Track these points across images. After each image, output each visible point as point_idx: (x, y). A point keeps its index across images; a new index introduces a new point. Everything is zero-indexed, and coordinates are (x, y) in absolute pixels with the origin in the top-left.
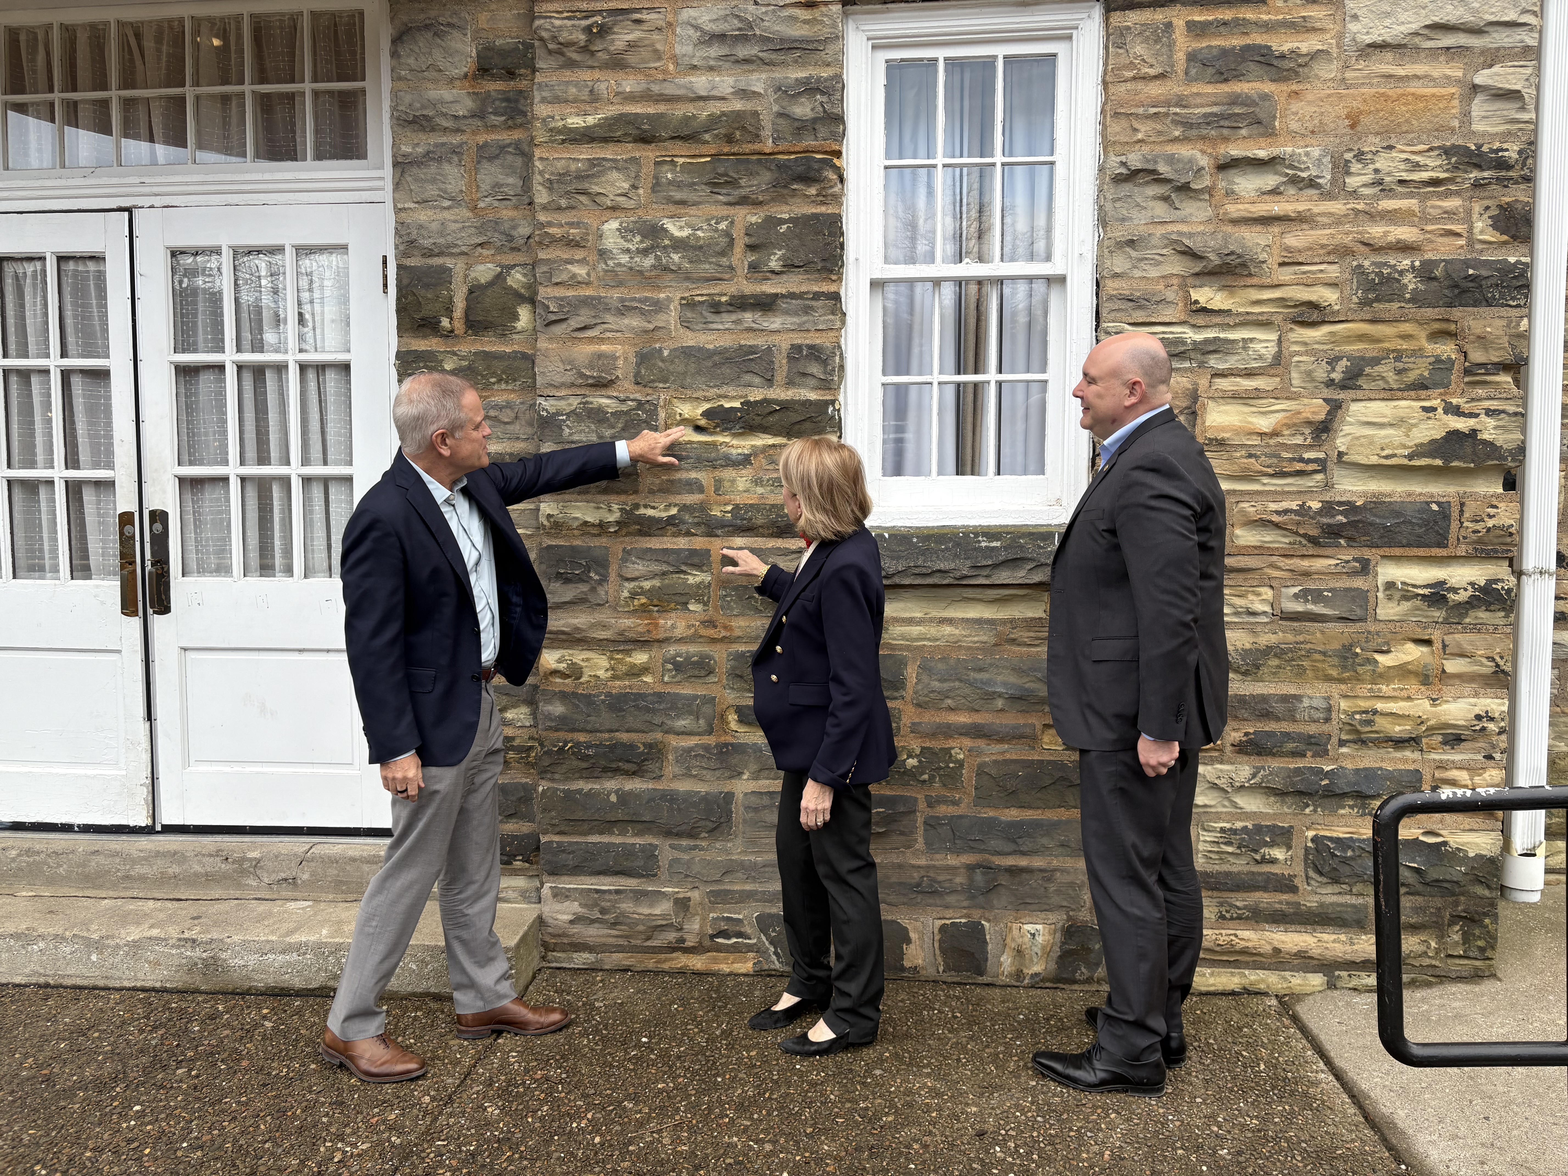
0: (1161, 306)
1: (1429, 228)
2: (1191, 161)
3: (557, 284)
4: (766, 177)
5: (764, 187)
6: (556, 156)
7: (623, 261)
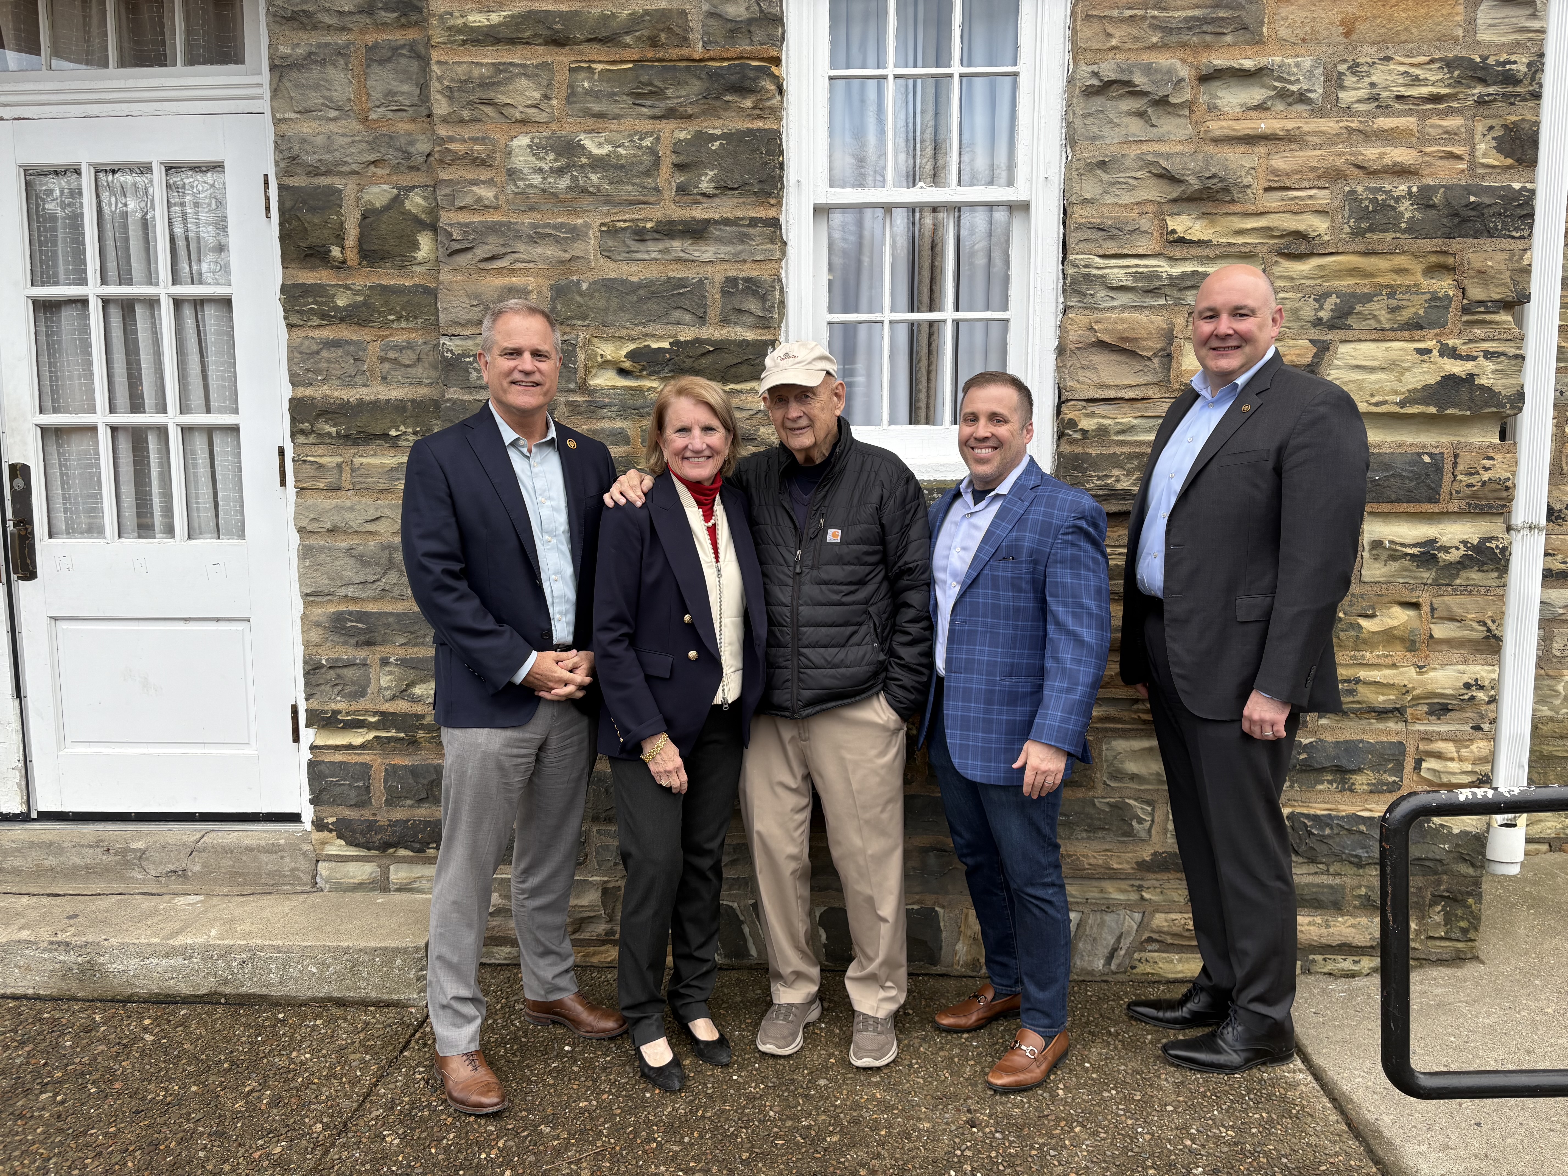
0: (1134, 236)
1: (1429, 149)
2: (1170, 71)
3: (461, 208)
4: (696, 87)
5: (693, 98)
6: (456, 59)
7: (535, 182)
